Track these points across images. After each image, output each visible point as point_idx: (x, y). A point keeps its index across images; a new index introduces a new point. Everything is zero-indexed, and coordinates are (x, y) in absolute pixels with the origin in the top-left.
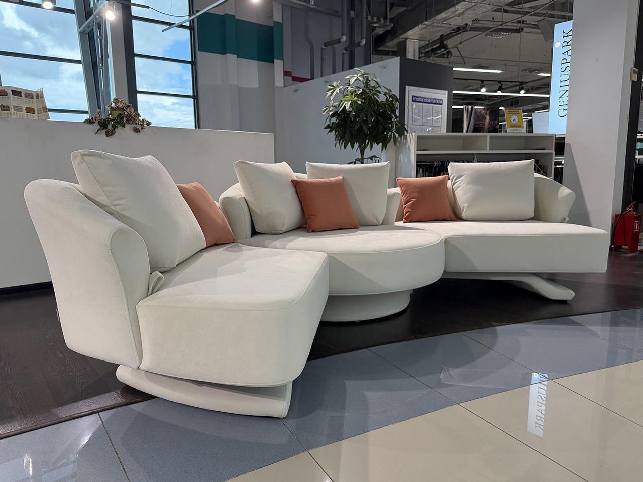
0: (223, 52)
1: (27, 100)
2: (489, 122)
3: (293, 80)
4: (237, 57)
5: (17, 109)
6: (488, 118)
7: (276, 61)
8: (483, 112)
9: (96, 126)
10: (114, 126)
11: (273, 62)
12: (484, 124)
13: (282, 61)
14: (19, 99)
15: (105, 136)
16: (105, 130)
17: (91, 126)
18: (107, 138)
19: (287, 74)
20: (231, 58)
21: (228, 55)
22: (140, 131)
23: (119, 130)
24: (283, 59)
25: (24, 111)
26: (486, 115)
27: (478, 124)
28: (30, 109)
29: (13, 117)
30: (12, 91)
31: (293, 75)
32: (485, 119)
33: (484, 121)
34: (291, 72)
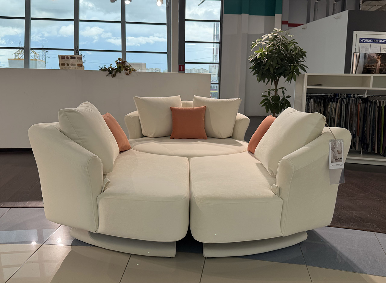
0: (240, 13)
1: (79, 60)
2: (380, 65)
3: (289, 26)
4: (249, 15)
5: (72, 65)
6: (379, 61)
7: (276, 15)
8: (376, 56)
9: (107, 72)
10: (116, 72)
11: (274, 15)
12: (376, 66)
13: (281, 15)
14: (74, 61)
15: (111, 77)
16: (111, 75)
17: (104, 72)
18: (112, 78)
19: (284, 23)
20: (245, 16)
21: (243, 14)
22: (128, 75)
23: (118, 74)
24: (281, 13)
25: (76, 66)
26: (378, 59)
27: (371, 66)
28: (80, 64)
29: (70, 69)
30: (71, 57)
31: (289, 23)
32: (377, 62)
33: (376, 64)
34: (287, 22)
